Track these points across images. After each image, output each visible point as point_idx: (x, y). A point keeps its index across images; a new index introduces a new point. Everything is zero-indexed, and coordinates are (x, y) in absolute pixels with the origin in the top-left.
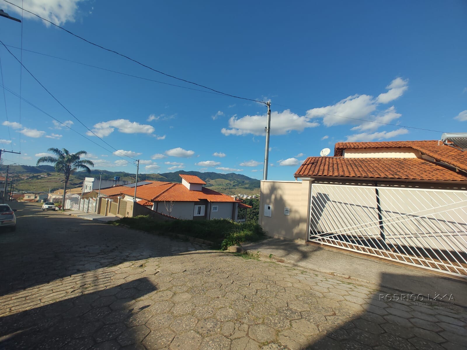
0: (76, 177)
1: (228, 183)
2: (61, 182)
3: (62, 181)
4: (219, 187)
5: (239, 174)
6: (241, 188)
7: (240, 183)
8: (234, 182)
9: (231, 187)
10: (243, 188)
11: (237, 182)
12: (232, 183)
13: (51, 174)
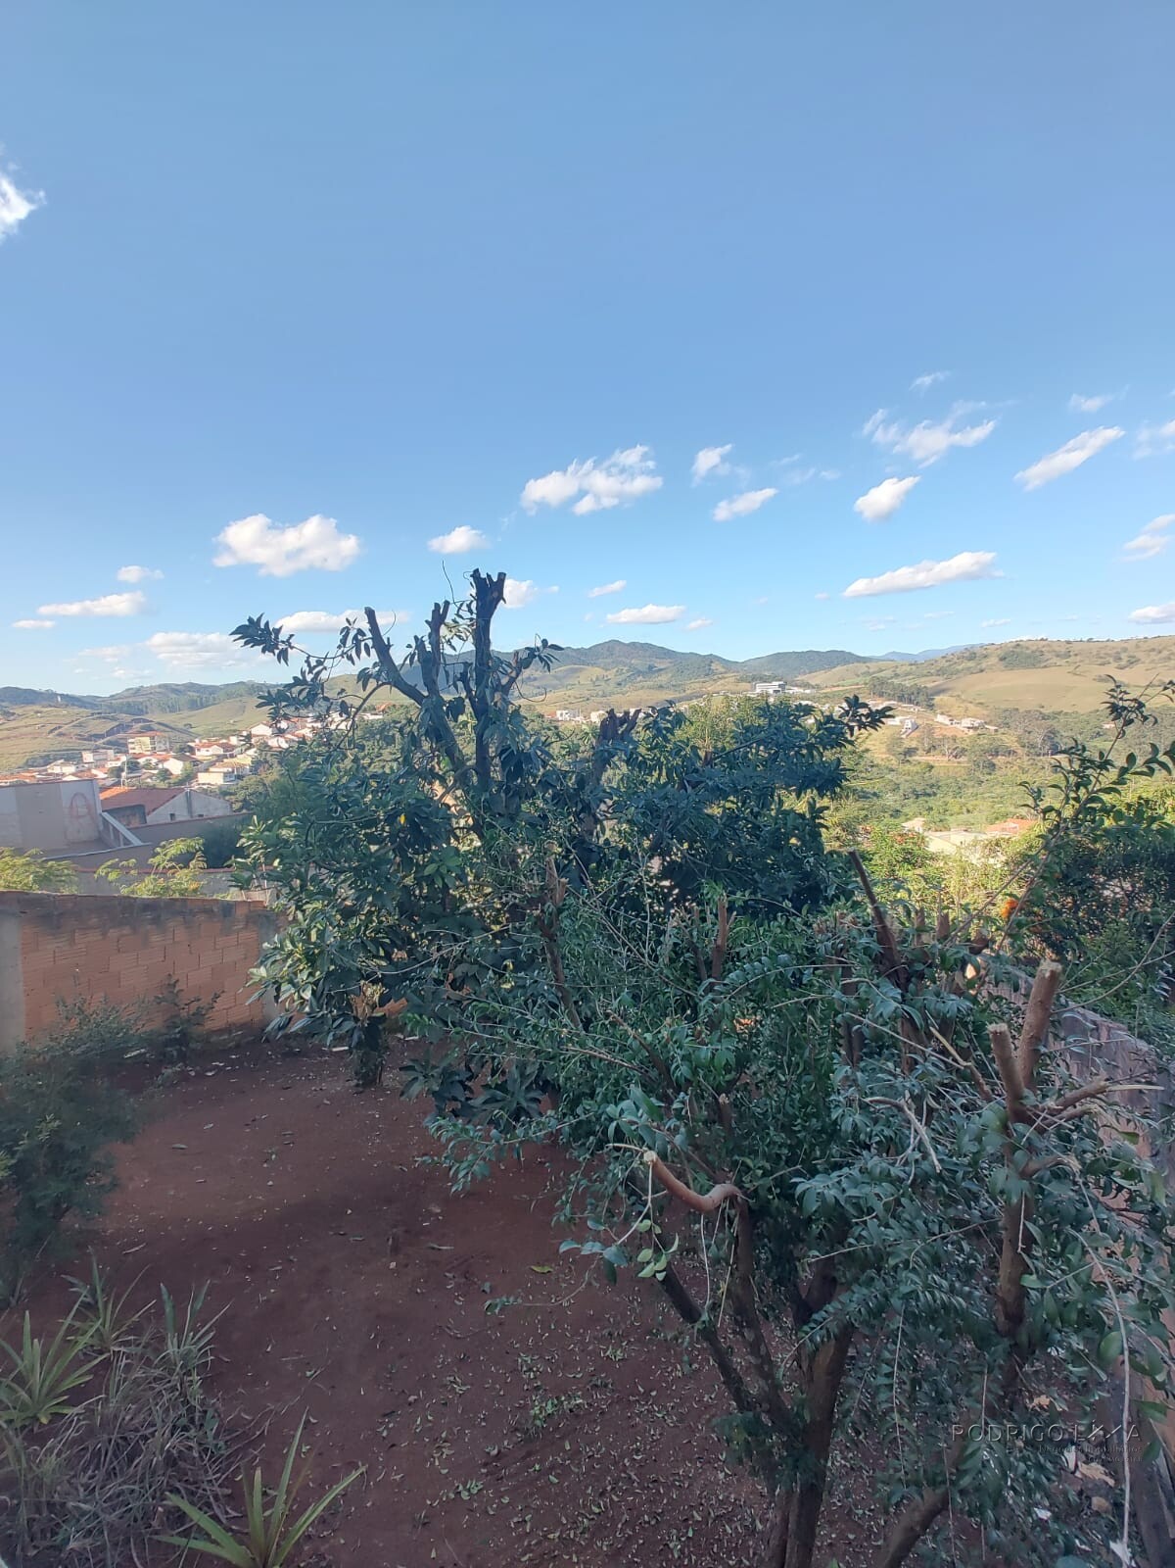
0: (93, 714)
1: (597, 679)
2: (51, 736)
3: (51, 731)
4: (569, 693)
5: (634, 643)
6: (643, 688)
7: (639, 673)
8: (620, 672)
9: (609, 689)
10: (650, 688)
11: (628, 671)
12: (611, 674)
13: (13, 714)
